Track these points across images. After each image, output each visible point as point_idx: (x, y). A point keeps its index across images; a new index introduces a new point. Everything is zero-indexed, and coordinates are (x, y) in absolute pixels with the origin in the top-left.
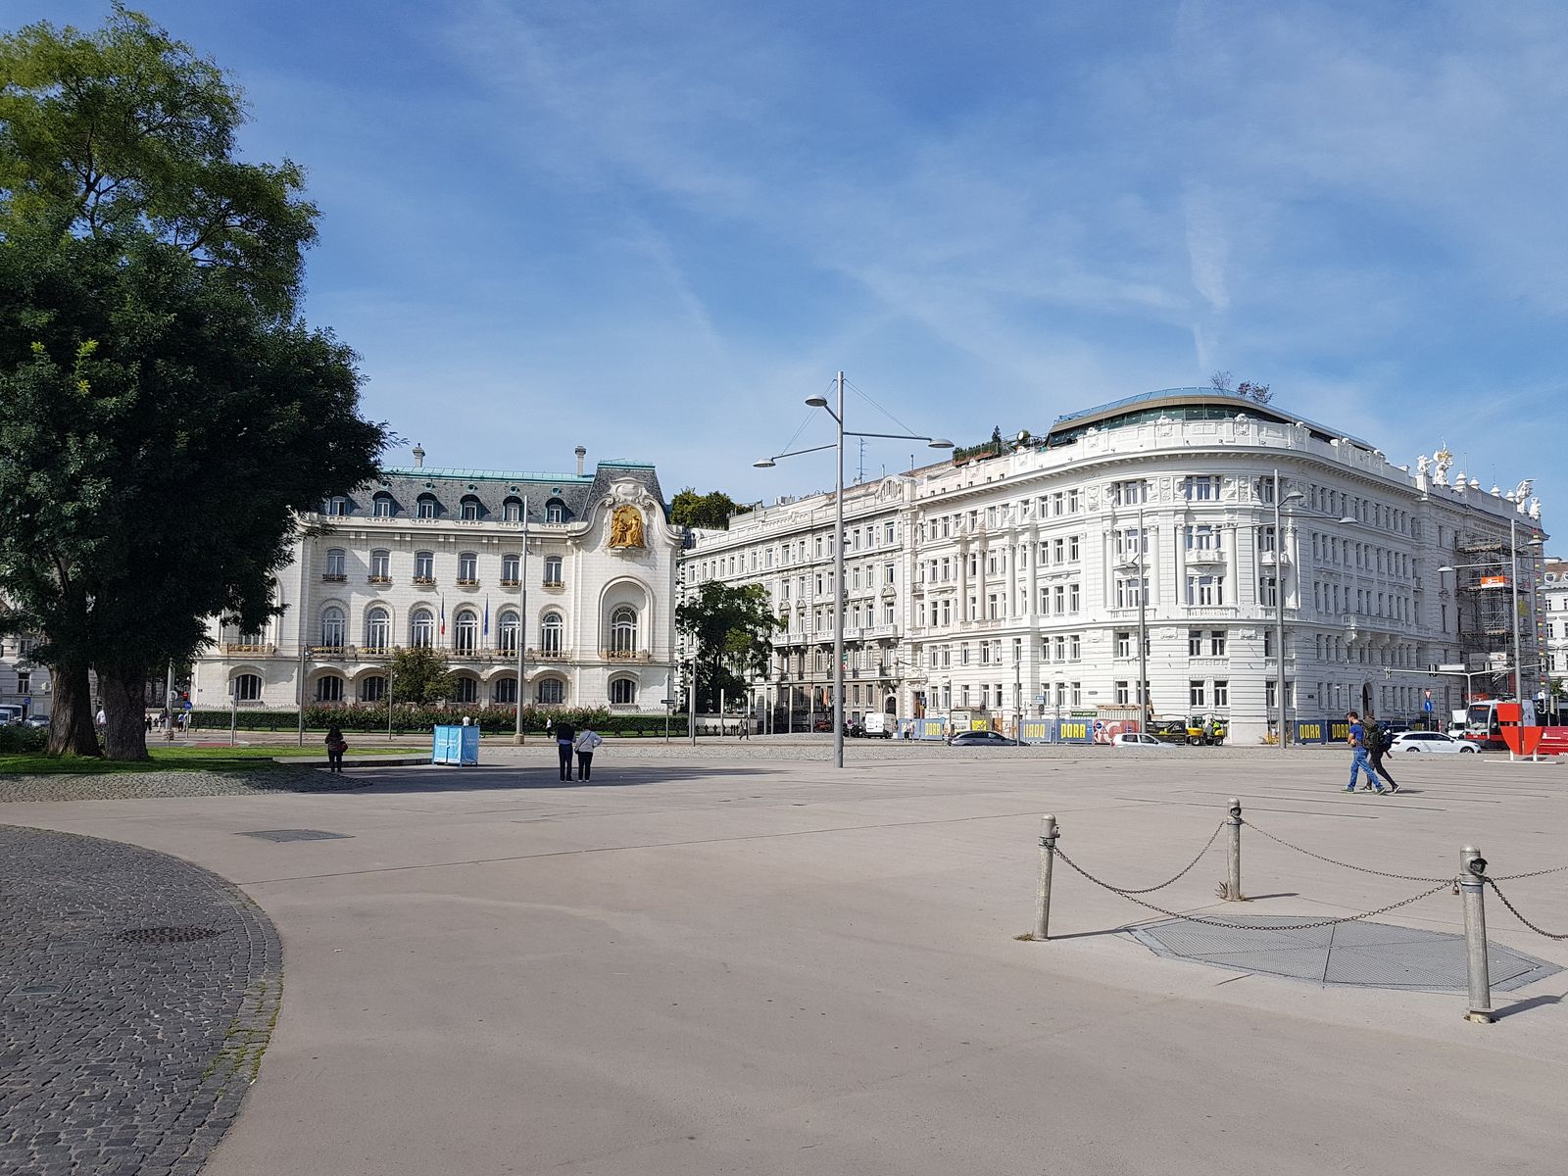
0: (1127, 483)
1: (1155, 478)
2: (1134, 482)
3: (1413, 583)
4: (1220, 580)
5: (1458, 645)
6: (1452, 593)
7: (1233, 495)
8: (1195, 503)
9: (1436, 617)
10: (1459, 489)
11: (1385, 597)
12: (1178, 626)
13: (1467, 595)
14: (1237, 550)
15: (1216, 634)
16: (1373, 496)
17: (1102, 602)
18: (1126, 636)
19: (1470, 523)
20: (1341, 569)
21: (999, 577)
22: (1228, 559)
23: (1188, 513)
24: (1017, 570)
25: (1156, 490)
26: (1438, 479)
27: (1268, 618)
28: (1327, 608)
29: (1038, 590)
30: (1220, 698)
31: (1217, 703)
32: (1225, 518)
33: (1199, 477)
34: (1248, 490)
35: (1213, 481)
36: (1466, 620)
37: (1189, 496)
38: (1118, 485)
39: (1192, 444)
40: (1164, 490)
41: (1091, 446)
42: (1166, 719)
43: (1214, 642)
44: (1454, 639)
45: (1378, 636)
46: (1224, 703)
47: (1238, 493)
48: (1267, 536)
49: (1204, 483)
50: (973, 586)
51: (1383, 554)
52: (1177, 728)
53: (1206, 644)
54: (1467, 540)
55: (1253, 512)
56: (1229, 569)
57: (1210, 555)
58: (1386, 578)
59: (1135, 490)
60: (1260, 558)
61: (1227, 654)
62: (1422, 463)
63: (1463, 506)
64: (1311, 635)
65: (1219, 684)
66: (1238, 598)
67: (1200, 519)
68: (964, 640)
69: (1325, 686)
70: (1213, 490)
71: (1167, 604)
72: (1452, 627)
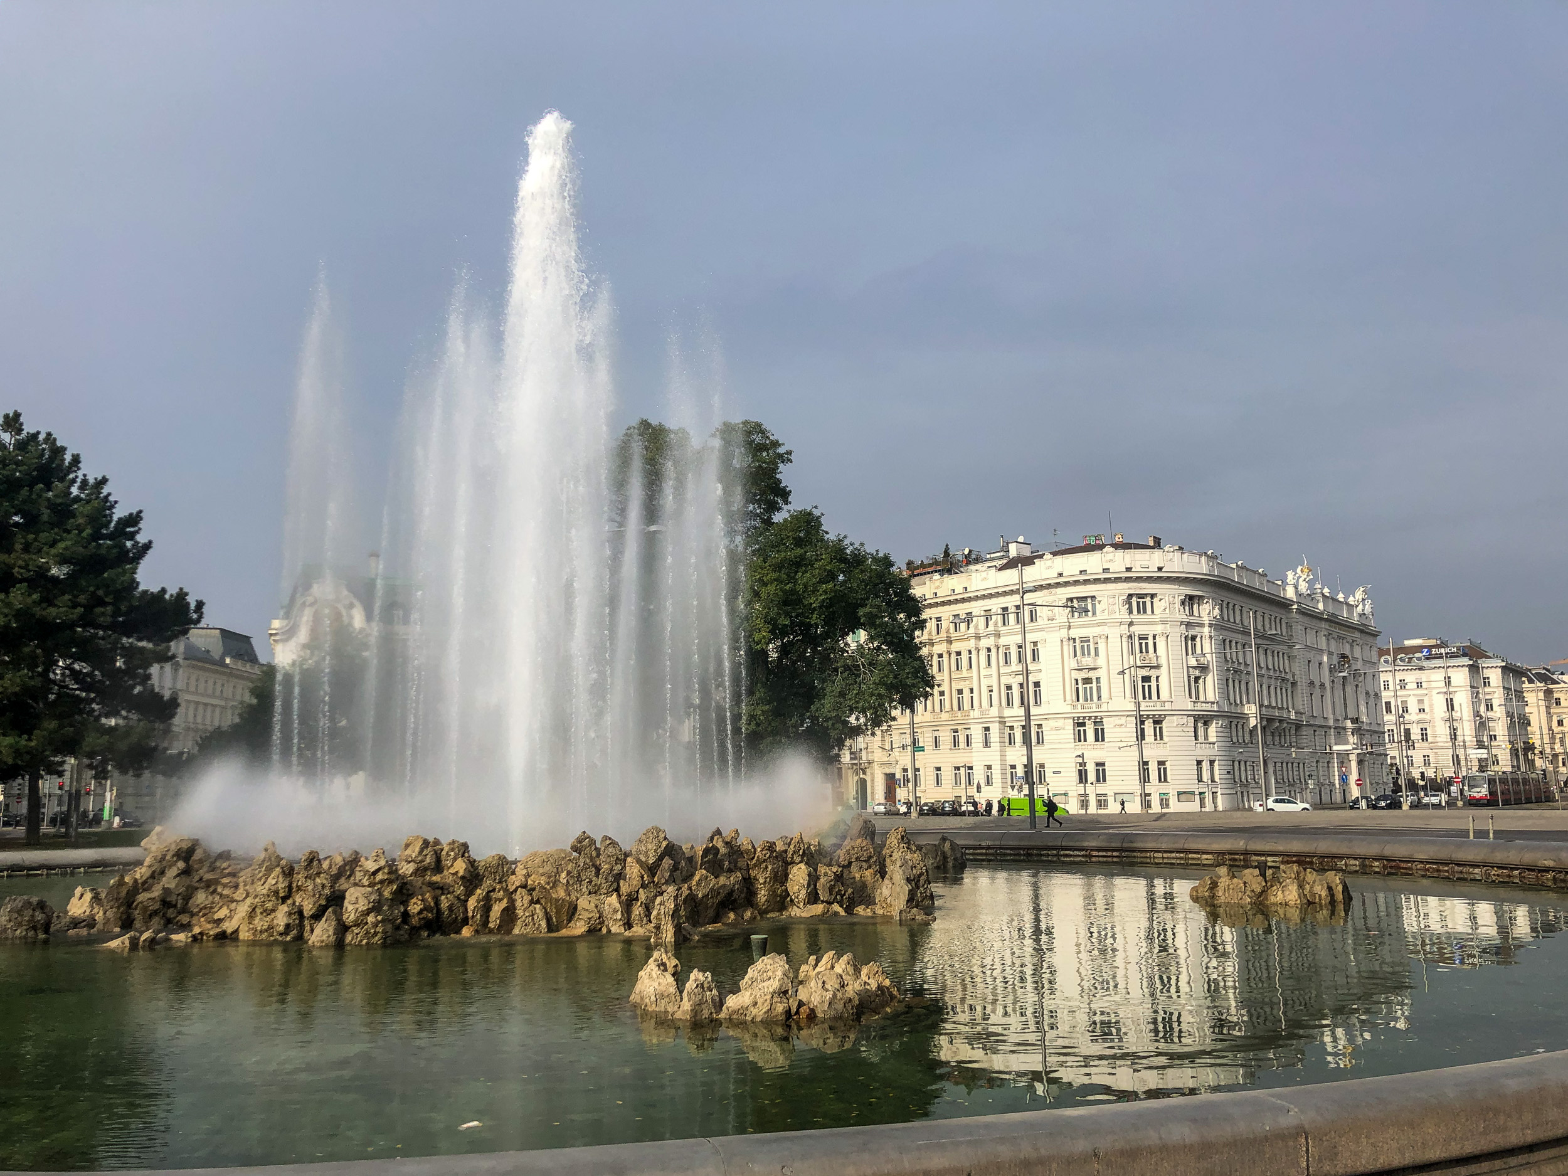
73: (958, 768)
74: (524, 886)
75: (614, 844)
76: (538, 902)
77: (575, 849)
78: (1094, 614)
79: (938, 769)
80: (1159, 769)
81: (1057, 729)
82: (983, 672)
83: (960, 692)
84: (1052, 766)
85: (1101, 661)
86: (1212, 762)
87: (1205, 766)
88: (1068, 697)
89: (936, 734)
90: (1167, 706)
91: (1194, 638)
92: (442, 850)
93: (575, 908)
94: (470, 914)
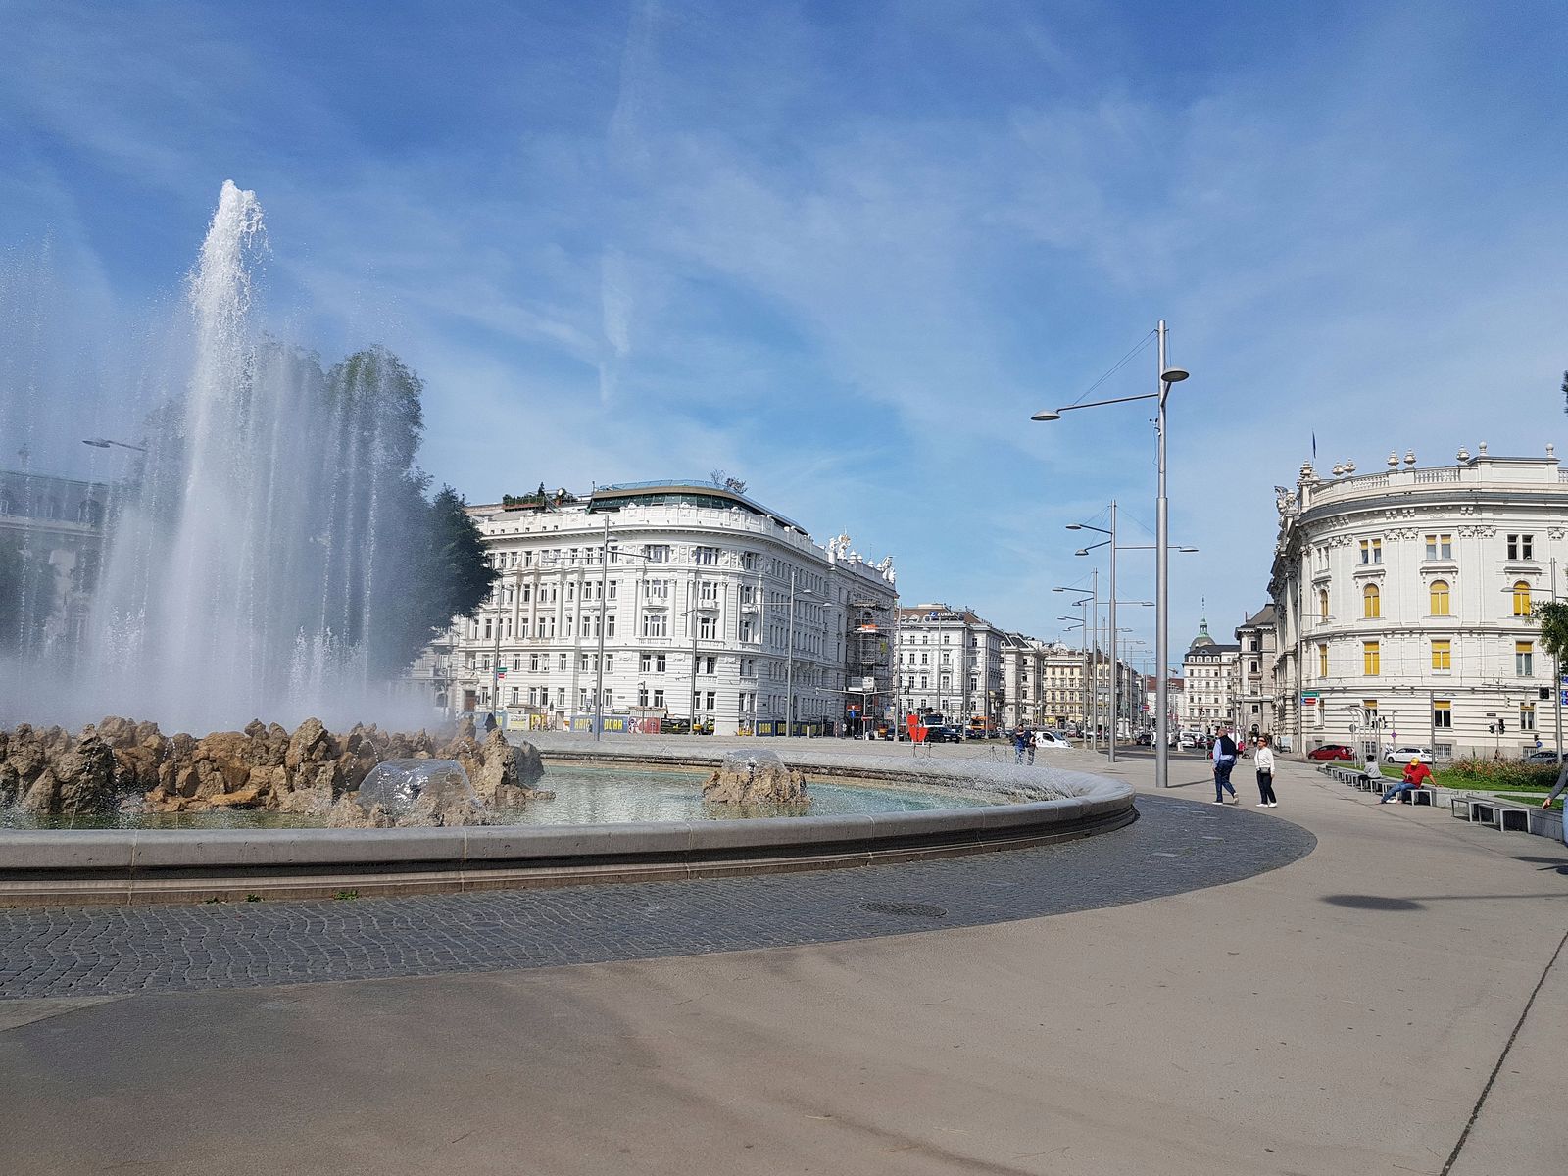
0: (655, 546)
1: (676, 546)
2: (661, 546)
3: (823, 627)
4: (715, 621)
5: (845, 671)
6: (844, 635)
7: (727, 562)
8: (702, 566)
9: (834, 652)
10: (852, 562)
11: (808, 636)
12: (686, 652)
13: (852, 637)
14: (727, 601)
15: (709, 659)
16: (805, 566)
17: (633, 631)
18: (649, 657)
19: (857, 586)
20: (785, 617)
21: (548, 605)
22: (721, 606)
23: (697, 573)
24: (564, 602)
25: (675, 555)
26: (840, 555)
27: (744, 649)
28: (776, 644)
29: (581, 618)
30: (710, 704)
31: (708, 708)
32: (721, 578)
33: (705, 548)
34: (737, 560)
35: (714, 551)
36: (851, 653)
37: (698, 560)
38: (649, 546)
39: (703, 524)
40: (682, 554)
41: (630, 516)
42: (676, 717)
43: (708, 664)
44: (842, 666)
45: (803, 663)
46: (712, 708)
47: (729, 562)
48: (746, 592)
49: (707, 553)
50: (527, 610)
51: (808, 606)
52: (685, 724)
53: (703, 666)
54: (854, 598)
55: (739, 575)
56: (721, 614)
57: (709, 603)
58: (809, 623)
59: (661, 552)
60: (741, 608)
61: (716, 674)
62: (832, 543)
63: (853, 574)
64: (767, 662)
65: (709, 694)
66: (725, 635)
67: (705, 578)
68: (517, 652)
69: (772, 697)
70: (714, 558)
71: (678, 635)
72: (842, 659)
73: (534, 689)
74: (207, 758)
75: (280, 729)
76: (217, 770)
77: (248, 731)
78: (667, 560)
79: (516, 689)
80: (708, 699)
81: (626, 659)
82: (565, 605)
83: (542, 620)
84: (617, 691)
85: (669, 603)
86: (752, 696)
87: (746, 699)
88: (638, 632)
89: (518, 658)
90: (720, 646)
91: (748, 589)
92: (136, 728)
93: (248, 776)
94: (161, 777)
